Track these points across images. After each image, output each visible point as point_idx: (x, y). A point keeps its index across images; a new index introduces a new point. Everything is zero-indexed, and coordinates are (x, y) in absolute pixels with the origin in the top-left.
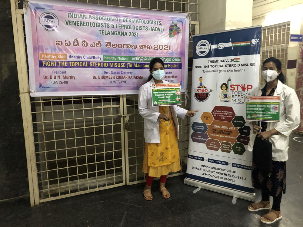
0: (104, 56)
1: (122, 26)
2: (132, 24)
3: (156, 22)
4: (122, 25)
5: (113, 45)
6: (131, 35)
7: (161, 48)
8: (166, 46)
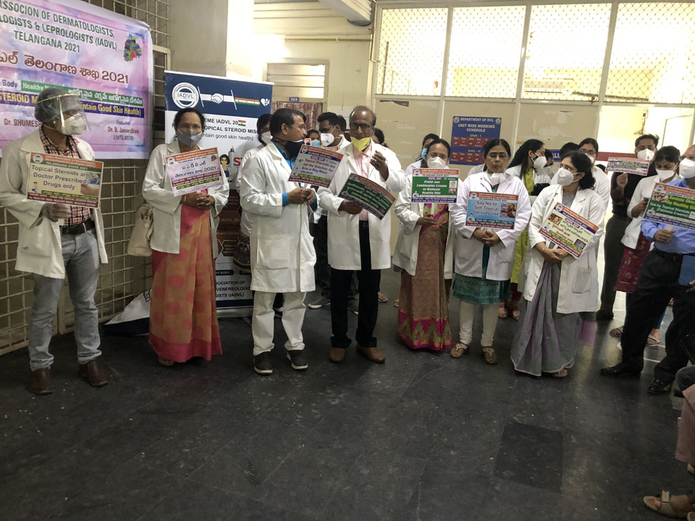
0: (22, 82)
1: (53, 29)
2: (68, 28)
3: (106, 31)
4: (52, 27)
5: (37, 61)
6: (67, 48)
7: (113, 78)
8: (121, 77)
